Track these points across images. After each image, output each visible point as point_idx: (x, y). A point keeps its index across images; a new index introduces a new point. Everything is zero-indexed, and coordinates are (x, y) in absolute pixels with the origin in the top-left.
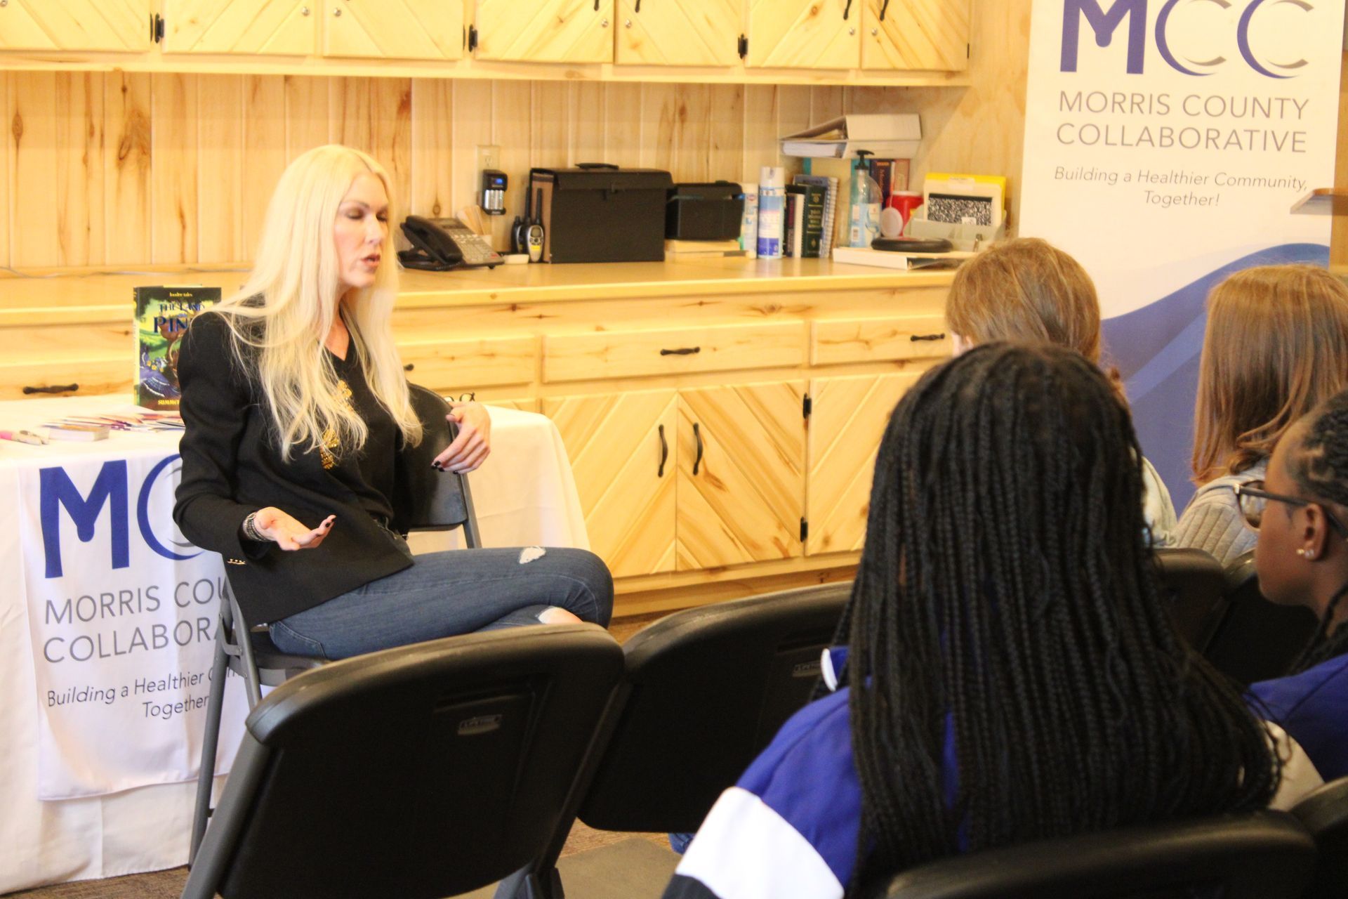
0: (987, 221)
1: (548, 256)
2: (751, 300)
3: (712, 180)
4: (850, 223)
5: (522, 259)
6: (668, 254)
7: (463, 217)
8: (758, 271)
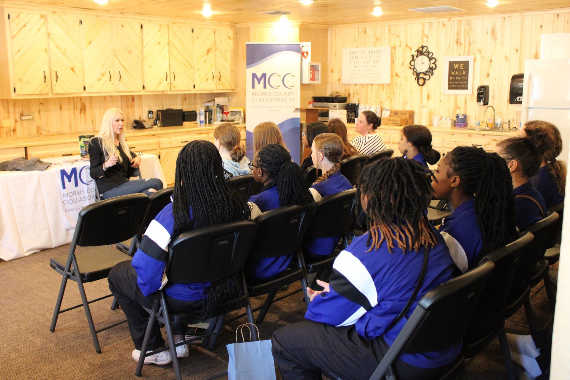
0: (240, 116)
1: (161, 126)
2: (197, 132)
3: (191, 110)
4: (217, 117)
5: (156, 126)
6: (183, 124)
7: (145, 119)
8: (200, 127)
